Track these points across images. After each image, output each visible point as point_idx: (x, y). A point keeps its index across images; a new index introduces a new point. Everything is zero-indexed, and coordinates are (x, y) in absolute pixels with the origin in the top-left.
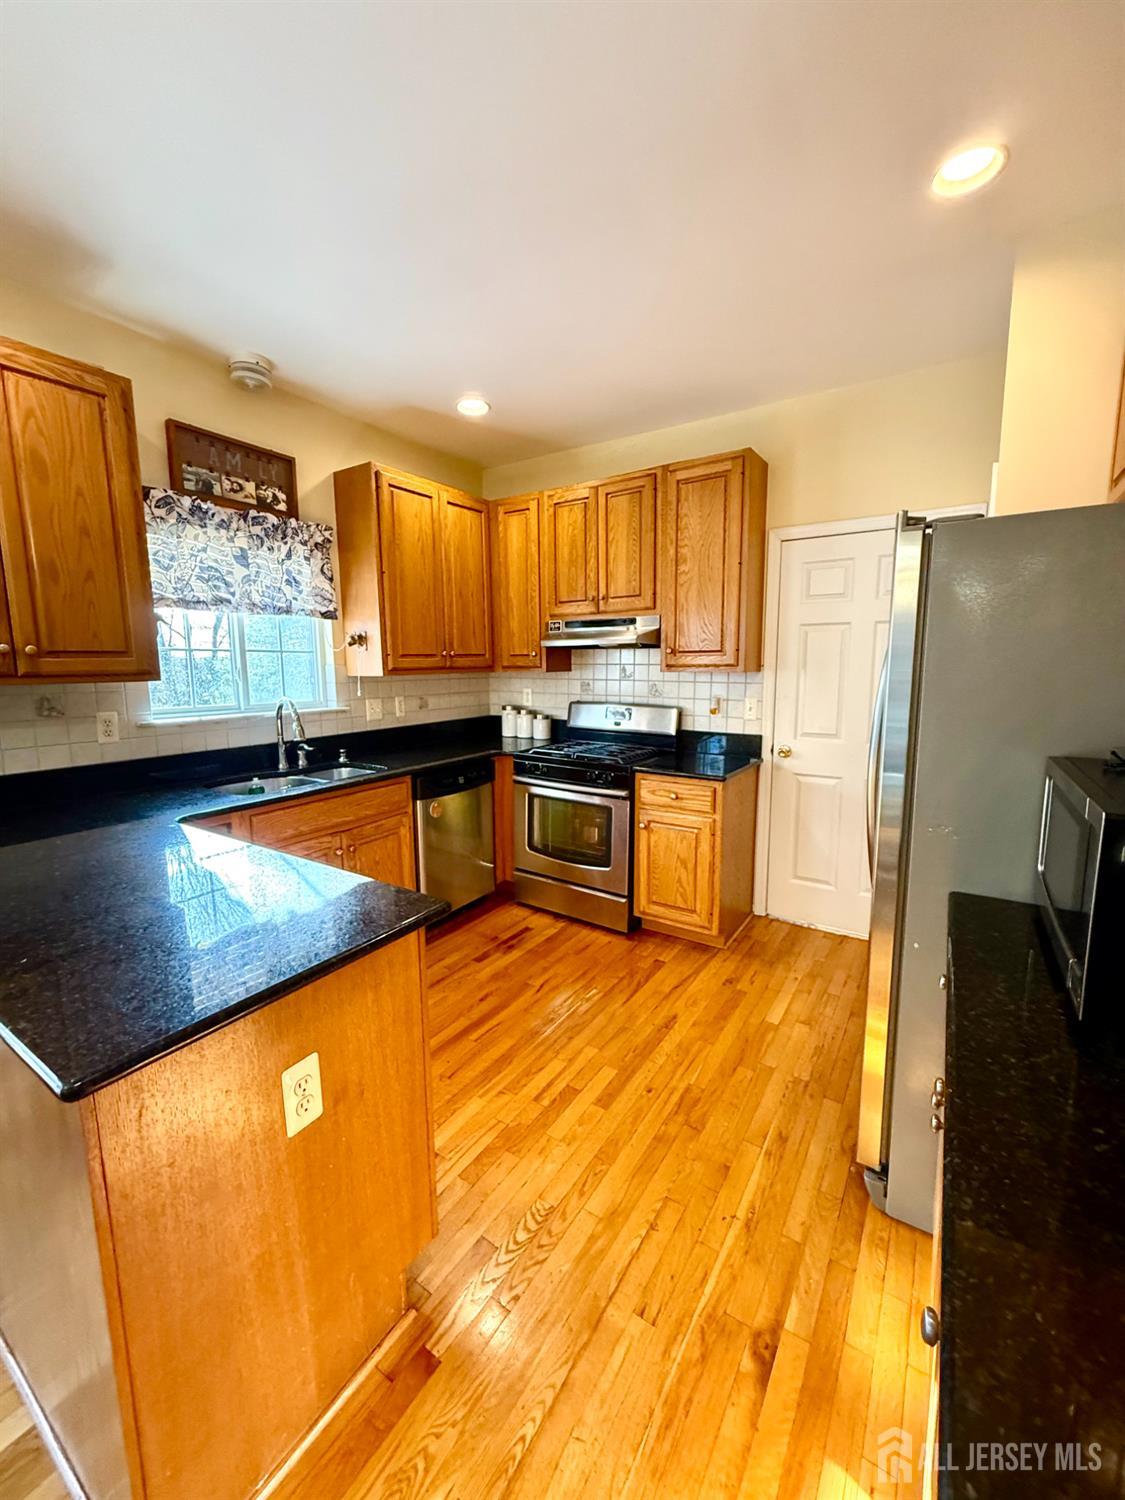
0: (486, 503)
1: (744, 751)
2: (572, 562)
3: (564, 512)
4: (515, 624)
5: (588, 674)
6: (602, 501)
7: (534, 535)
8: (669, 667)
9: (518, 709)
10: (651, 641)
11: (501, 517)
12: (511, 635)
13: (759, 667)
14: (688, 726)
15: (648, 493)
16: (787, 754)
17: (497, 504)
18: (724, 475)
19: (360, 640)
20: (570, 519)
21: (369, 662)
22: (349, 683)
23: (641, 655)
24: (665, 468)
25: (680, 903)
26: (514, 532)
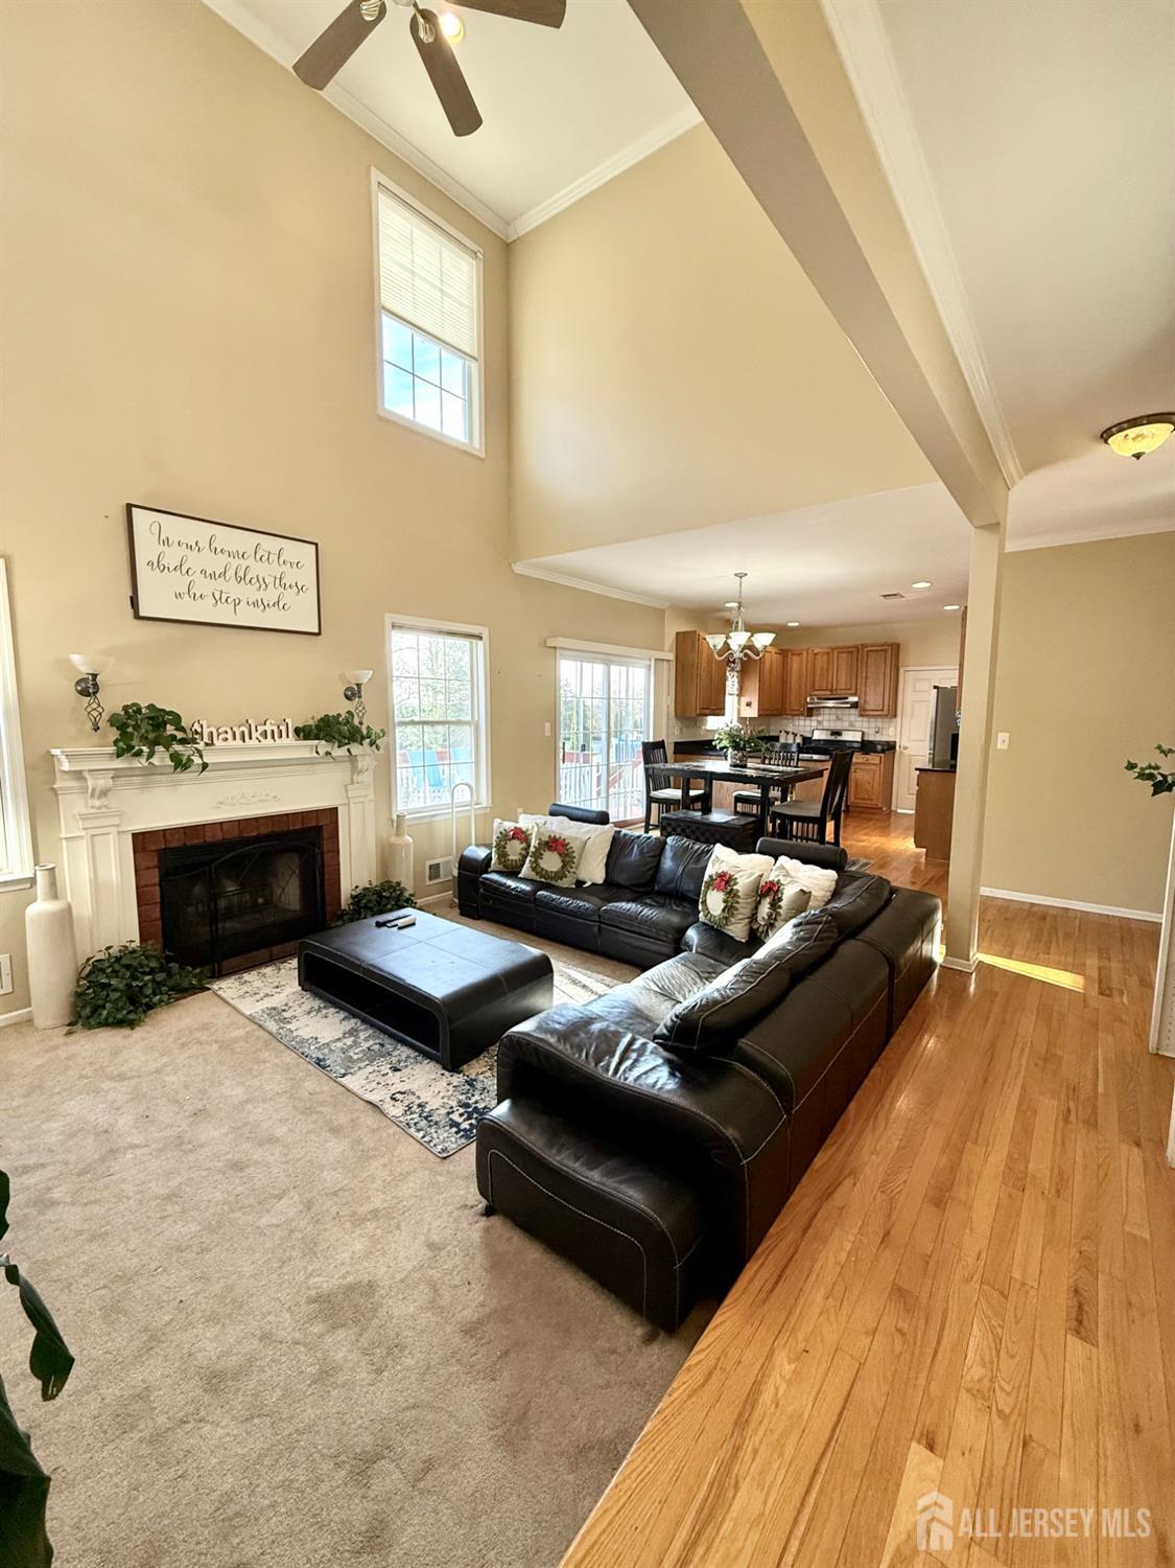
0: (782, 650)
1: (890, 747)
2: (822, 675)
3: (819, 657)
4: (793, 699)
5: (820, 718)
6: (836, 654)
7: (804, 664)
8: (862, 715)
9: (787, 733)
10: (855, 705)
11: (789, 656)
12: (790, 702)
13: (895, 716)
14: (866, 738)
15: (855, 653)
16: (905, 748)
17: (787, 651)
18: (885, 650)
19: (749, 704)
20: (821, 661)
21: (753, 712)
22: (742, 720)
23: (853, 711)
24: (862, 645)
25: (867, 797)
26: (795, 664)
